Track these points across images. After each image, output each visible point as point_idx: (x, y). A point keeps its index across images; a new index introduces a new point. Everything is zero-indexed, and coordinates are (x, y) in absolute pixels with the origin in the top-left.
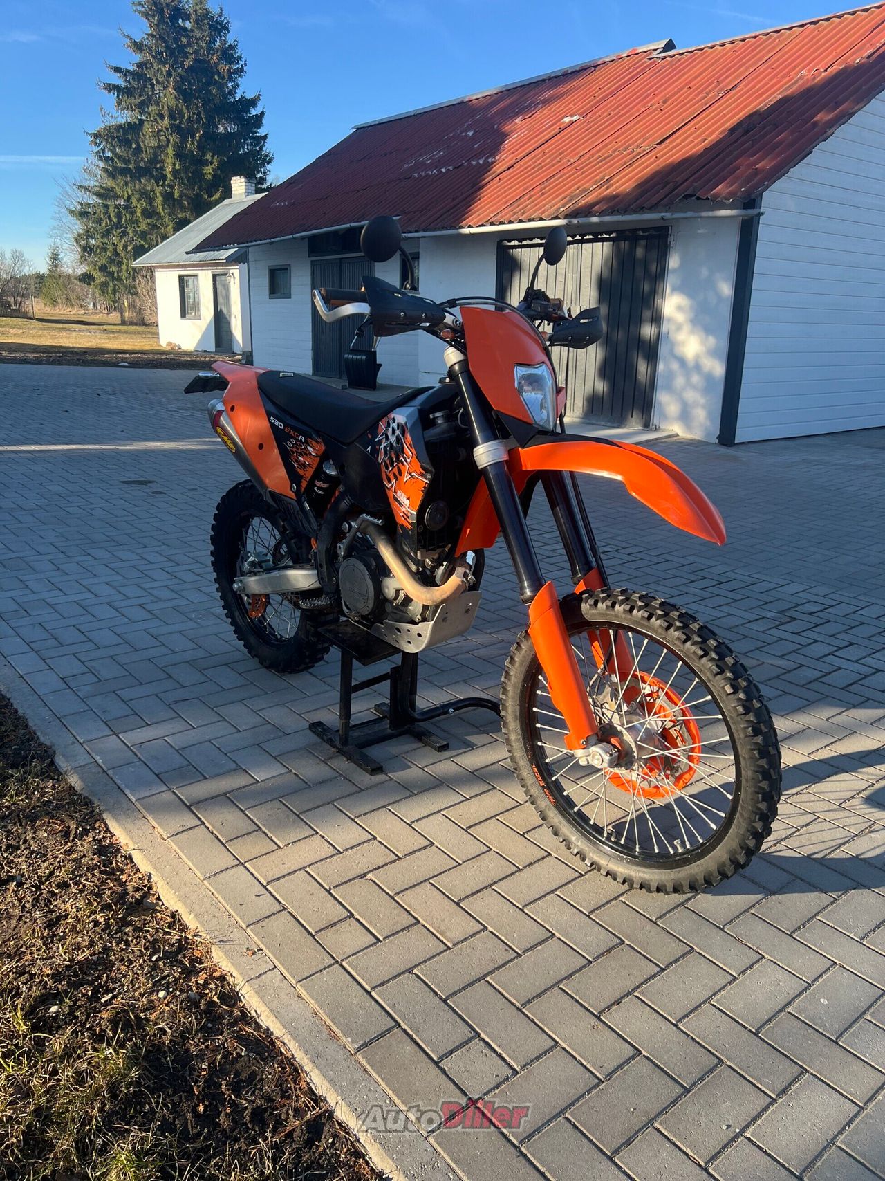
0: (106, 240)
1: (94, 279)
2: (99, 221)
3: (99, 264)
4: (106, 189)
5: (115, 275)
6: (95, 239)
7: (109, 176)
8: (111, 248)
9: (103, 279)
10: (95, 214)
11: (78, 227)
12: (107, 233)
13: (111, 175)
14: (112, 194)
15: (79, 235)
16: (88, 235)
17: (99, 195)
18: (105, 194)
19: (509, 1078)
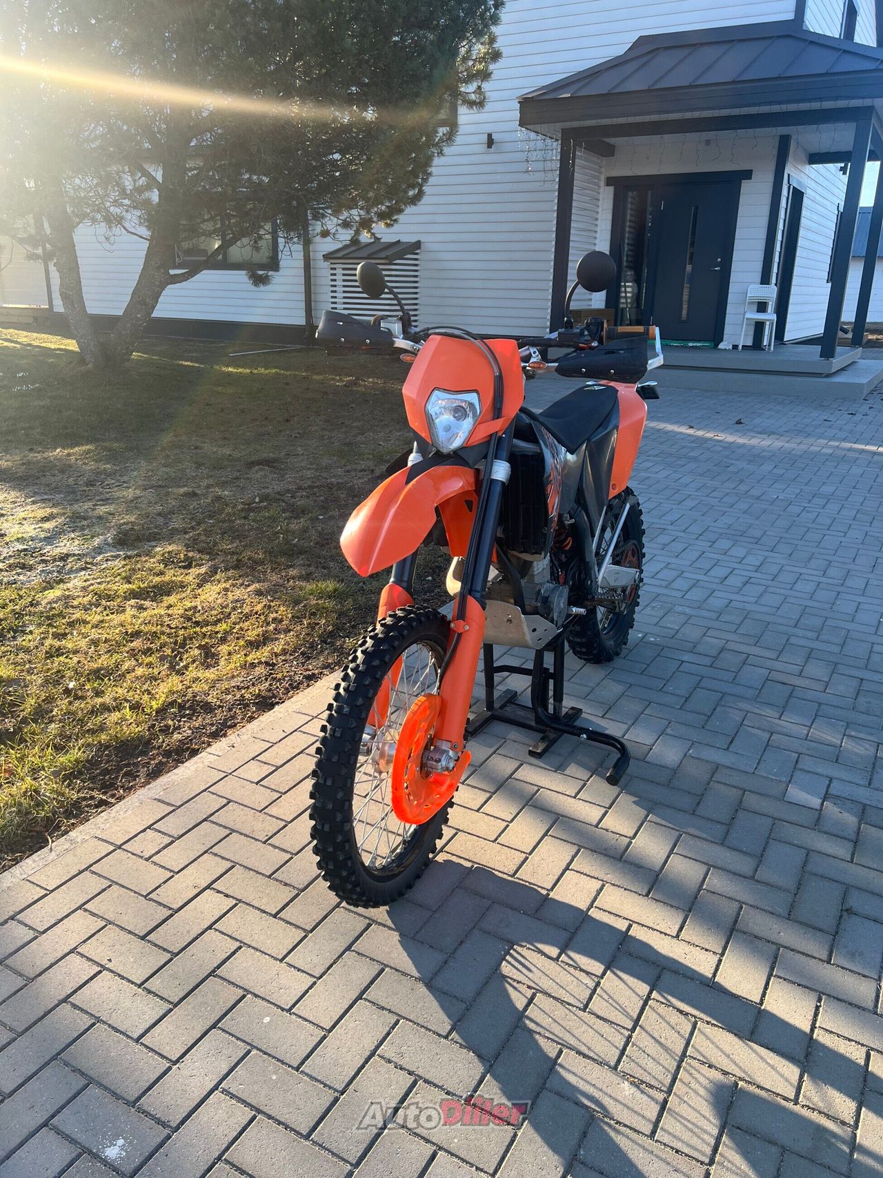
19: (142, 857)
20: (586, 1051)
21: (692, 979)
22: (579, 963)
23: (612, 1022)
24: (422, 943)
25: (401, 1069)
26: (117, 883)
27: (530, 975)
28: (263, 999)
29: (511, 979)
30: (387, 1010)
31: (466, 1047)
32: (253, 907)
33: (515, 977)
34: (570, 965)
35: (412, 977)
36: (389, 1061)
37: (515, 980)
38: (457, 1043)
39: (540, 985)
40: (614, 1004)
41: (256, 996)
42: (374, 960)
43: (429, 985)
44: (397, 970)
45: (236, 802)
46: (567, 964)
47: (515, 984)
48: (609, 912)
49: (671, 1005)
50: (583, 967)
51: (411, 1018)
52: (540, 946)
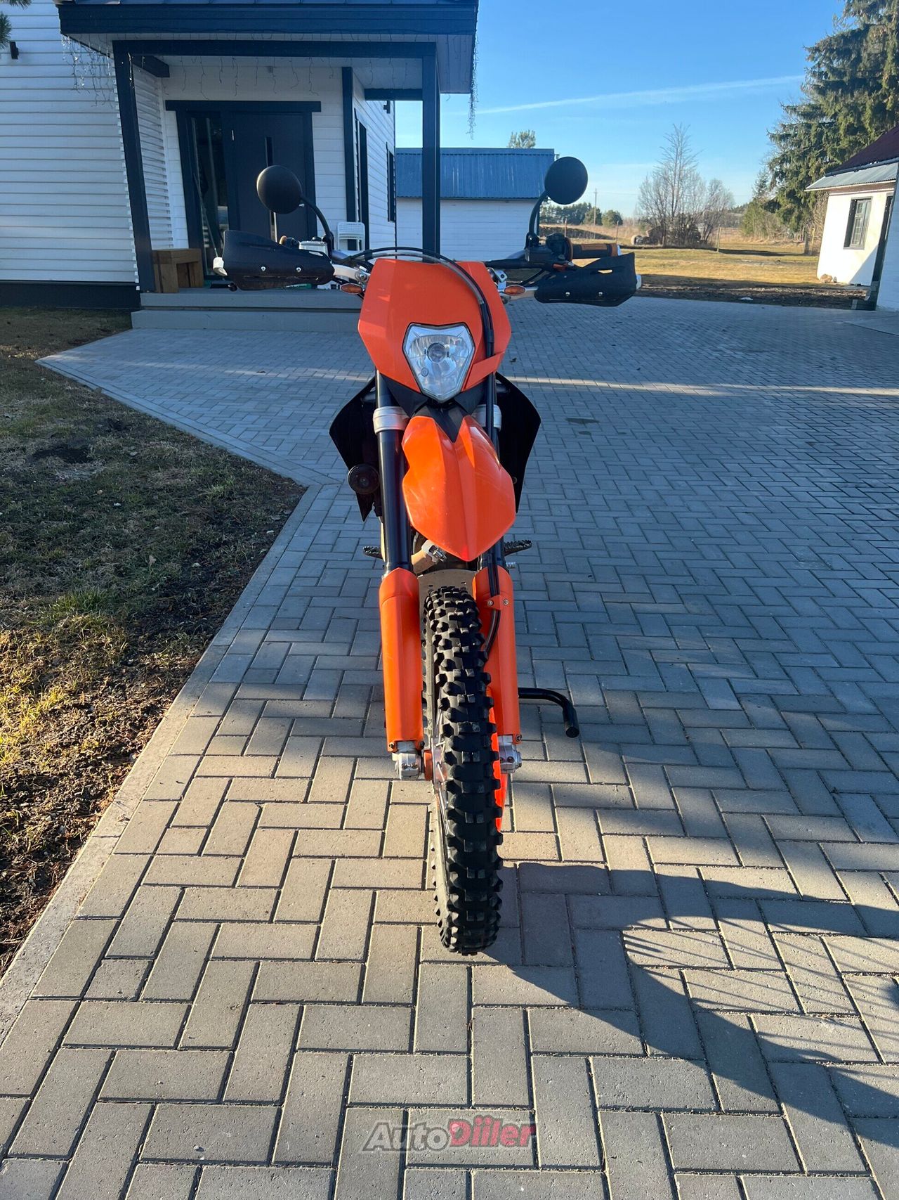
0: (801, 163)
1: (779, 206)
2: (798, 144)
3: (788, 190)
4: (813, 107)
5: (803, 200)
6: (790, 162)
7: (819, 93)
8: (803, 171)
9: (789, 206)
10: (796, 135)
11: (776, 150)
12: (802, 156)
13: (822, 91)
14: (818, 112)
15: (774, 160)
16: (784, 159)
17: (805, 115)
18: (812, 113)
19: (125, 999)
20: (768, 1008)
21: (784, 900)
22: (689, 924)
23: (763, 970)
24: (537, 965)
25: (634, 1110)
26: (120, 1047)
27: (661, 955)
28: (430, 1106)
29: (649, 966)
30: (567, 1053)
31: (670, 1056)
32: (324, 1002)
33: (649, 963)
34: (684, 930)
35: (559, 1006)
36: (617, 1108)
37: (653, 966)
38: (659, 1055)
39: (678, 961)
40: (750, 951)
41: (419, 1106)
42: (507, 1006)
43: (582, 1008)
44: (539, 1006)
45: (193, 886)
46: (680, 929)
47: (655, 970)
48: (671, 864)
49: (791, 932)
50: (696, 927)
51: (596, 1051)
52: (644, 922)
